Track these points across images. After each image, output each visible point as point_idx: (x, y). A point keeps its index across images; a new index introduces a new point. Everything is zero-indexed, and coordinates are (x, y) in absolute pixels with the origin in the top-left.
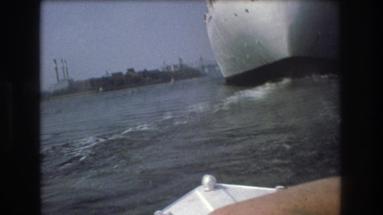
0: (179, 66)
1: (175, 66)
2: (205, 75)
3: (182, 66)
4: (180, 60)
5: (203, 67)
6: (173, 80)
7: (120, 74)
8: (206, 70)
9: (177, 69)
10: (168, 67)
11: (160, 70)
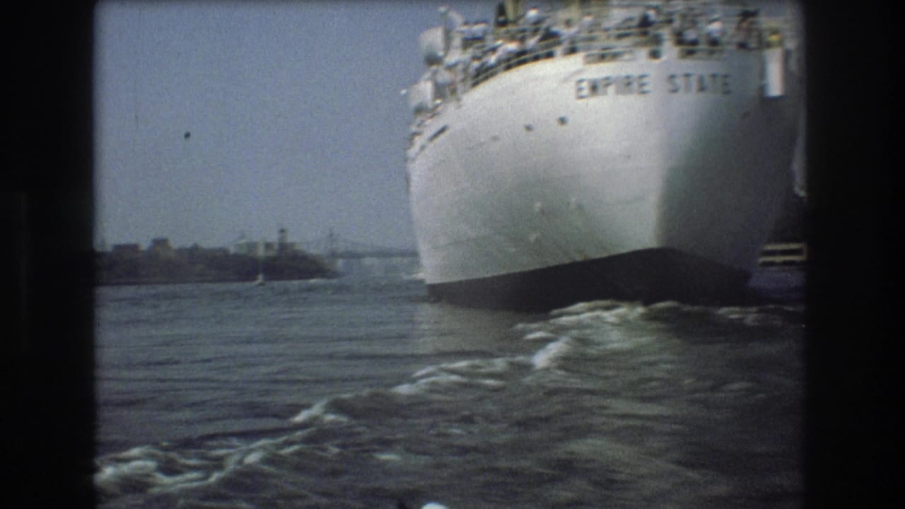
0: (276, 247)
1: (268, 246)
2: (335, 274)
3: (283, 246)
4: (282, 231)
5: (334, 255)
6: (260, 278)
7: (134, 248)
8: (340, 263)
9: (272, 253)
10: (252, 246)
11: (232, 250)
